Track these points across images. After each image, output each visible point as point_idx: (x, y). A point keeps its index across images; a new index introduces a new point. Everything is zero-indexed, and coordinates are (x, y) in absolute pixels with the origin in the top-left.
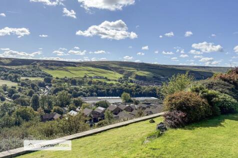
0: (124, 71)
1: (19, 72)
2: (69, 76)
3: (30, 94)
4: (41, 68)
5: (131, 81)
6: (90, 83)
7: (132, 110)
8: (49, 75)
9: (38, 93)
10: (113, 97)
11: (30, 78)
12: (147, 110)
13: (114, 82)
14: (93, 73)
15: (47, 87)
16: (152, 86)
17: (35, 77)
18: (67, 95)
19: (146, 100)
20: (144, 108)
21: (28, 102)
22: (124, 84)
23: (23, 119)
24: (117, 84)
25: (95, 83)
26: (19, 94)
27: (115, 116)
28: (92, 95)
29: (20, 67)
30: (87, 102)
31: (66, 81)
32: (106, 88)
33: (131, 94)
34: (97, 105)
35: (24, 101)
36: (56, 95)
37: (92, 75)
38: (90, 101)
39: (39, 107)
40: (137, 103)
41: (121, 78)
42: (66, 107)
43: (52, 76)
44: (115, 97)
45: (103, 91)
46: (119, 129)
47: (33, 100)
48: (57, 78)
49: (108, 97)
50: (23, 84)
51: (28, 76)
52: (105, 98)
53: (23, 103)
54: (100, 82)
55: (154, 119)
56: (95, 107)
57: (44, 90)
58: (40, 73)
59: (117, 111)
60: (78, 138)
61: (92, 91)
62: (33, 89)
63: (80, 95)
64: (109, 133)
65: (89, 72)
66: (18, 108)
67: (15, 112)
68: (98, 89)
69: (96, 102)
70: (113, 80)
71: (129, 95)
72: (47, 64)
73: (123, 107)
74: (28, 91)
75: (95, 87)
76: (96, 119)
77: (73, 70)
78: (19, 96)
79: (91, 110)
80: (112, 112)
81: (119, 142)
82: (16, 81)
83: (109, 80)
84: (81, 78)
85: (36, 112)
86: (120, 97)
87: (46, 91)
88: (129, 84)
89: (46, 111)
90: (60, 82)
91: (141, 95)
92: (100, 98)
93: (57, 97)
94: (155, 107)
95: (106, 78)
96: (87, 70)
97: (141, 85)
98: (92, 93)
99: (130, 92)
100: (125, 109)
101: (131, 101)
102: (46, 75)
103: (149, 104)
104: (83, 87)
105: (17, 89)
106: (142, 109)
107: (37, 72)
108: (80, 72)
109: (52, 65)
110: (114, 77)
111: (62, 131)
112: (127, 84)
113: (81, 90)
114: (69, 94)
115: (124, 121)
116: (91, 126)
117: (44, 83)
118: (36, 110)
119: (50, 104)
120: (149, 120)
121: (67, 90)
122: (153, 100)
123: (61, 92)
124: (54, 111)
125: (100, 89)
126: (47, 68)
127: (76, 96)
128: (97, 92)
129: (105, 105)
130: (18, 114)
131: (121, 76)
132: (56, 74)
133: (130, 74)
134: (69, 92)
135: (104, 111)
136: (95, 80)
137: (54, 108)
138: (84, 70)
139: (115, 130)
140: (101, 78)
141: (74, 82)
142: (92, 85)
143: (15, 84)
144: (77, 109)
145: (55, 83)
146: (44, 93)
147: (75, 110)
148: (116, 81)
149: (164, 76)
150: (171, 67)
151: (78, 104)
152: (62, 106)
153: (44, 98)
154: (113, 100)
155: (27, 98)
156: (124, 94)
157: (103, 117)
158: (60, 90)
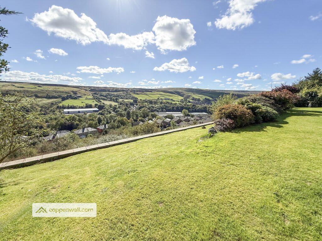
0: (184, 95)
1: (118, 96)
2: (148, 98)
3: (125, 110)
4: (131, 93)
5: (189, 102)
6: (161, 103)
7: (189, 121)
8: (136, 98)
9: (130, 109)
10: (176, 113)
11: (125, 100)
12: (200, 121)
13: (177, 103)
14: (163, 96)
15: (135, 105)
16: (204, 105)
17: (128, 99)
18: (147, 110)
19: (199, 115)
20: (198, 120)
21: (124, 114)
22: (184, 104)
23: (122, 124)
24: (179, 104)
25: (164, 103)
26: (119, 109)
27: (177, 124)
28: (162, 111)
29: (119, 93)
30: (159, 115)
31: (146, 102)
32: (172, 106)
33: (189, 110)
34: (166, 117)
35: (122, 114)
36: (141, 111)
37: (163, 98)
38: (161, 115)
39: (131, 117)
40: (192, 116)
41: (182, 100)
42: (146, 118)
43: (137, 99)
44: (178, 113)
45: (170, 108)
46: (180, 132)
47: (127, 113)
48: (141, 100)
49: (173, 113)
50: (121, 104)
51: (124, 99)
52: (171, 113)
53: (121, 115)
54: (168, 102)
55: (205, 126)
56: (164, 118)
57: (133, 107)
58: (130, 97)
59: (179, 122)
60: (152, 136)
61: (162, 108)
62: (127, 106)
63: (155, 111)
64: (172, 134)
65: (160, 96)
66: (118, 118)
67: (117, 120)
68: (166, 107)
69: (165, 115)
70: (176, 101)
71: (187, 111)
72: (134, 91)
73: (183, 119)
74: (124, 108)
75: (165, 105)
76: (165, 126)
77: (150, 94)
78: (119, 111)
79: (162, 121)
80: (175, 122)
81: (178, 141)
82: (117, 102)
83: (174, 101)
84: (155, 99)
85: (129, 121)
86: (181, 112)
87: (134, 108)
88: (187, 103)
89: (134, 120)
90: (143, 102)
91: (196, 111)
92: (168, 113)
93: (141, 112)
94: (205, 119)
95: (172, 100)
96: (160, 94)
97: (196, 104)
98: (163, 109)
99: (188, 109)
100: (184, 120)
101: (188, 115)
102: (134, 98)
103: (201, 117)
104: (157, 105)
105: (118, 106)
106: (196, 120)
107: (128, 96)
108: (155, 95)
109: (137, 91)
110: (177, 99)
111: (143, 132)
112: (186, 104)
113: (156, 108)
114: (148, 110)
115: (183, 127)
116: (162, 130)
117: (133, 103)
118: (129, 120)
119: (137, 116)
120: (201, 127)
121: (147, 108)
122: (204, 115)
123: (143, 109)
124: (139, 121)
125: (168, 107)
126: (135, 93)
127: (152, 111)
128: (166, 109)
129: (171, 117)
130: (119, 121)
131: (182, 98)
132: (140, 97)
133: (189, 97)
134: (148, 109)
135: (170, 121)
136: (165, 101)
137: (140, 118)
138: (157, 94)
139: (177, 133)
140: (168, 99)
141: (151, 102)
142: (163, 104)
143: (116, 104)
144: (153, 120)
145: (140, 103)
146: (133, 109)
147: (152, 120)
148: (178, 101)
149: (212, 98)
150: (218, 92)
151: (154, 116)
152: (144, 117)
153: (133, 112)
154: (176, 115)
155: (123, 112)
156: (184, 110)
157: (169, 125)
158: (143, 108)
